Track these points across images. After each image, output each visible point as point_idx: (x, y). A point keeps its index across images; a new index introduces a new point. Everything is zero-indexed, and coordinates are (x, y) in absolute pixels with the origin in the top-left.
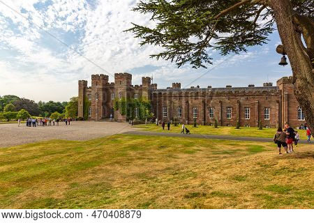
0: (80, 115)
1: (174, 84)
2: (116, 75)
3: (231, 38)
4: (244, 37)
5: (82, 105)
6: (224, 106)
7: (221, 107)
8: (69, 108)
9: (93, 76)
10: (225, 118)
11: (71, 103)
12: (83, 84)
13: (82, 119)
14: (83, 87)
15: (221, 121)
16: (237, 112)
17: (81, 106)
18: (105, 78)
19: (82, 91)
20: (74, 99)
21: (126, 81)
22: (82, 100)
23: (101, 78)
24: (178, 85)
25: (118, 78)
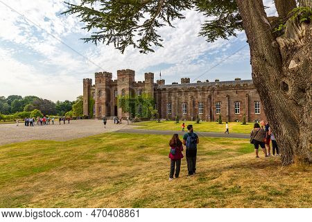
0: (85, 113)
1: (183, 80)
2: (119, 72)
3: (217, 22)
4: (232, 19)
5: (87, 103)
6: (232, 100)
7: (229, 101)
8: (76, 107)
9: (96, 74)
10: (233, 113)
11: (77, 101)
12: (87, 83)
13: (86, 118)
14: (87, 85)
15: (229, 116)
16: (247, 107)
17: (85, 104)
18: (109, 75)
19: (87, 89)
20: (81, 97)
21: (128, 77)
22: (87, 98)
23: (104, 75)
24: (187, 80)
25: (121, 75)
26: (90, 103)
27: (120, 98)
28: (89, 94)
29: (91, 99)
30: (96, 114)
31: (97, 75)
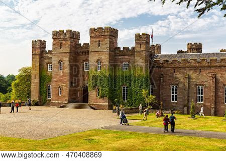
0: (35, 97)
2: (92, 31)
5: (37, 80)
8: (17, 85)
9: (55, 33)
11: (20, 76)
12: (39, 47)
13: (37, 104)
14: (38, 51)
17: (35, 81)
18: (75, 36)
19: (38, 57)
21: (108, 40)
22: (38, 72)
23: (68, 35)
24: (198, 48)
25: (96, 37)
26: (44, 80)
27: (93, 72)
28: (41, 65)
29: (44, 73)
30: (52, 98)
31: (57, 35)
